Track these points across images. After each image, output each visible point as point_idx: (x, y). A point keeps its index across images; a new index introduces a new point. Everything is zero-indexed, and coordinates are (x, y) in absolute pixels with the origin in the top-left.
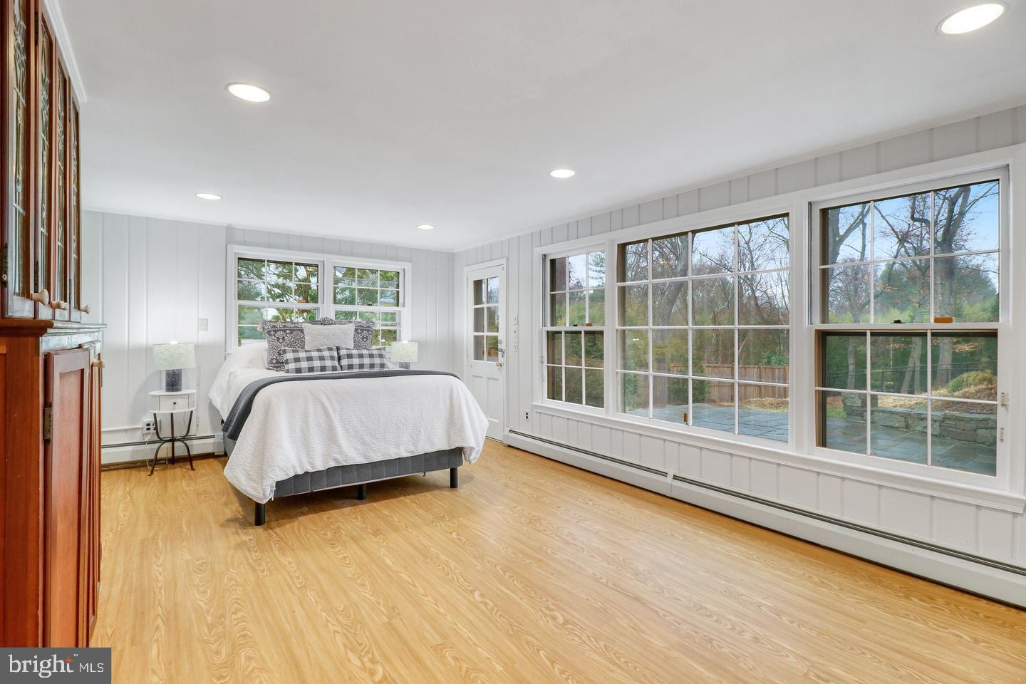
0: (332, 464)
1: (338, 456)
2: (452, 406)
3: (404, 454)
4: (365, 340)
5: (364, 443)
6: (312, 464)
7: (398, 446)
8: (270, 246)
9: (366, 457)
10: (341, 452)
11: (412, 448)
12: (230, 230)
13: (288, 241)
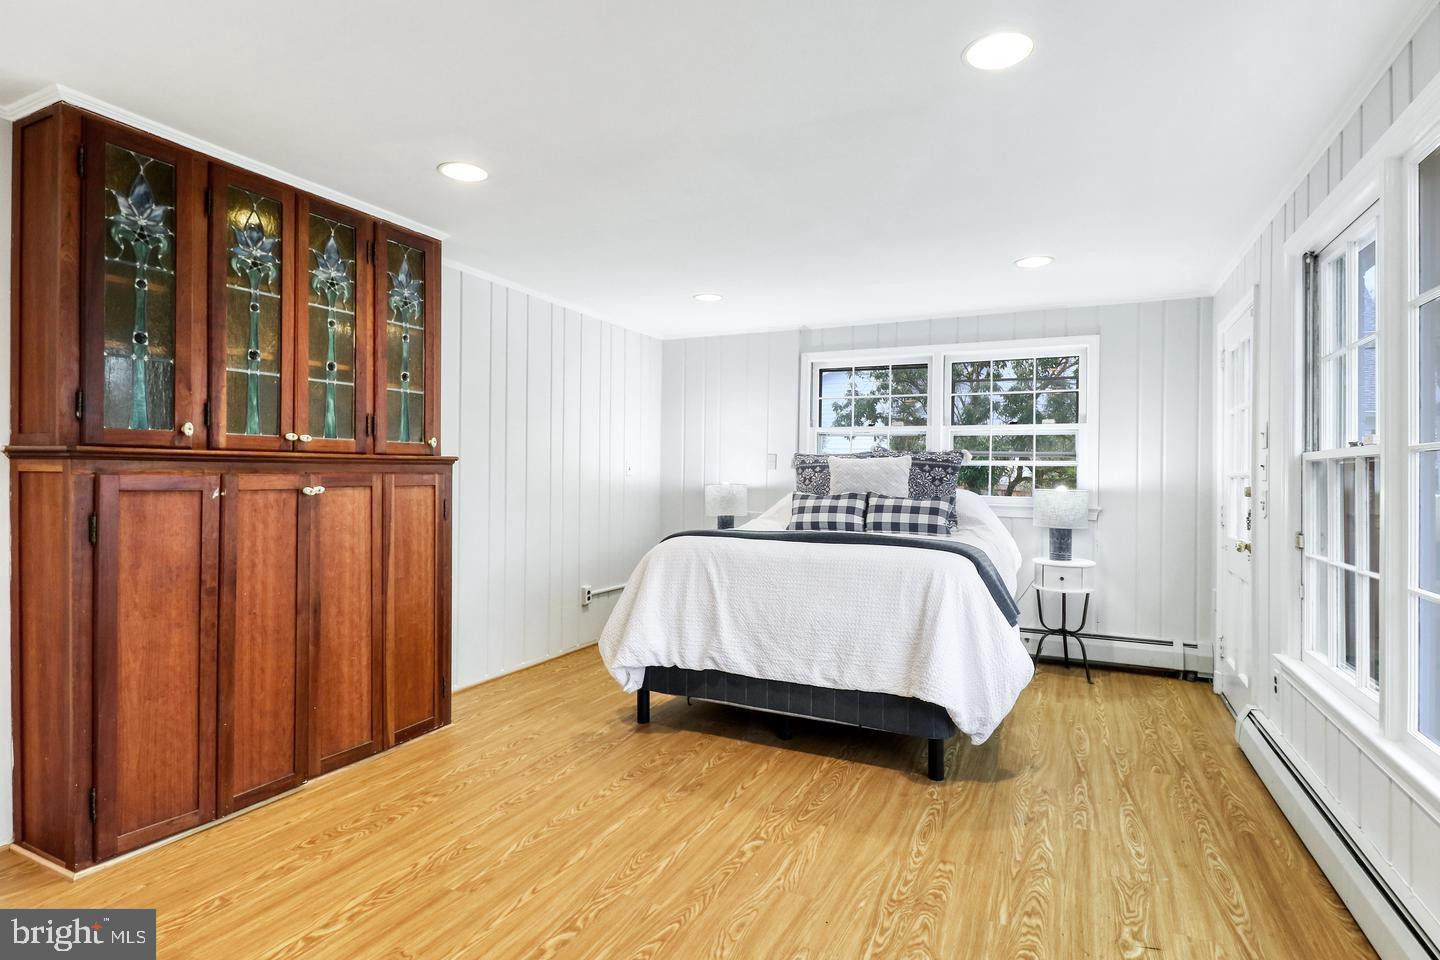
0: (710, 666)
1: (715, 655)
2: (924, 612)
3: (818, 681)
4: (937, 483)
5: (759, 646)
6: (682, 657)
7: (809, 663)
8: (853, 347)
9: (760, 669)
10: (721, 651)
11: (834, 673)
12: (804, 333)
13: (878, 334)
